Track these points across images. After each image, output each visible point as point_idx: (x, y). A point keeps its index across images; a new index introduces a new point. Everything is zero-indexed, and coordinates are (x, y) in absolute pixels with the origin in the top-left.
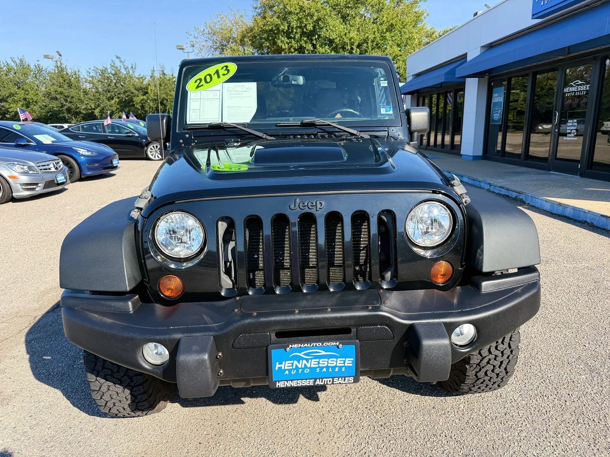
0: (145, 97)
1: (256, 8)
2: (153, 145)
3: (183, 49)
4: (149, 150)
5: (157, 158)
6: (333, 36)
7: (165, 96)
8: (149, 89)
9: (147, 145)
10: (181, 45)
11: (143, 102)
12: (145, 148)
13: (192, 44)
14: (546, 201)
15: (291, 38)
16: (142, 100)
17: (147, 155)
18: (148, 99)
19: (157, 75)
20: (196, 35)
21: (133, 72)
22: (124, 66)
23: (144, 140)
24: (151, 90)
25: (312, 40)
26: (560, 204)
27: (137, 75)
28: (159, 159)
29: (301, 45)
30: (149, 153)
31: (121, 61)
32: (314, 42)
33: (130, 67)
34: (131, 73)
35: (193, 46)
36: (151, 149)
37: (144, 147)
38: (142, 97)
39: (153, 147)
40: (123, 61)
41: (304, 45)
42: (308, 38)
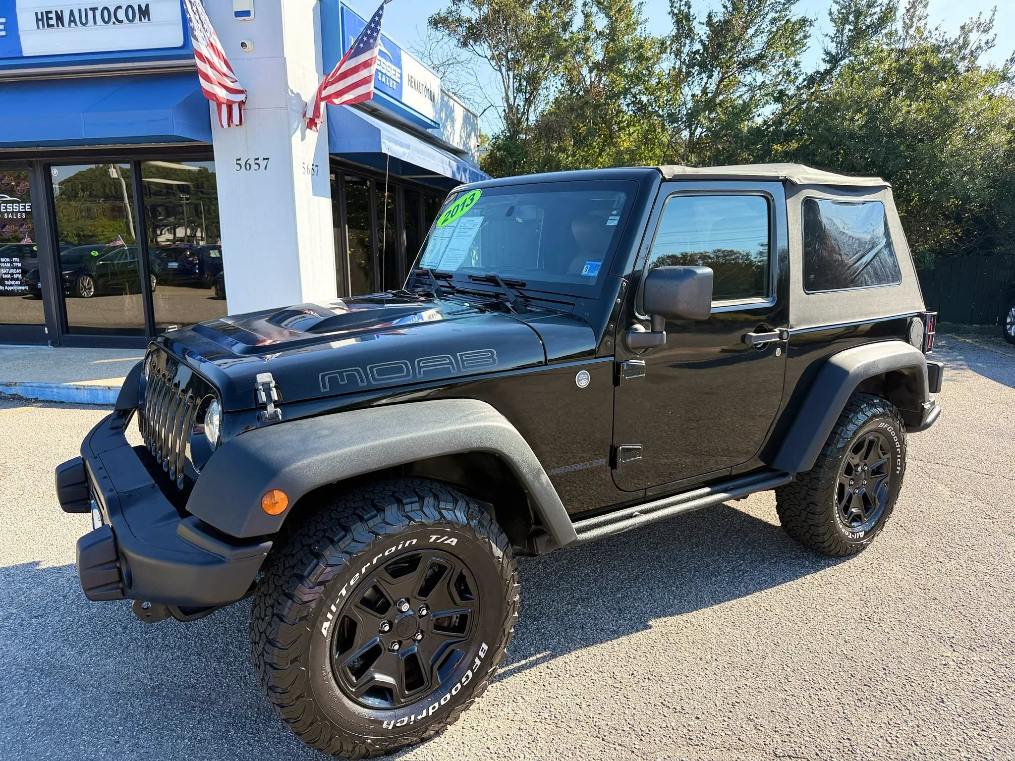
14: (77, 389)
26: (109, 388)
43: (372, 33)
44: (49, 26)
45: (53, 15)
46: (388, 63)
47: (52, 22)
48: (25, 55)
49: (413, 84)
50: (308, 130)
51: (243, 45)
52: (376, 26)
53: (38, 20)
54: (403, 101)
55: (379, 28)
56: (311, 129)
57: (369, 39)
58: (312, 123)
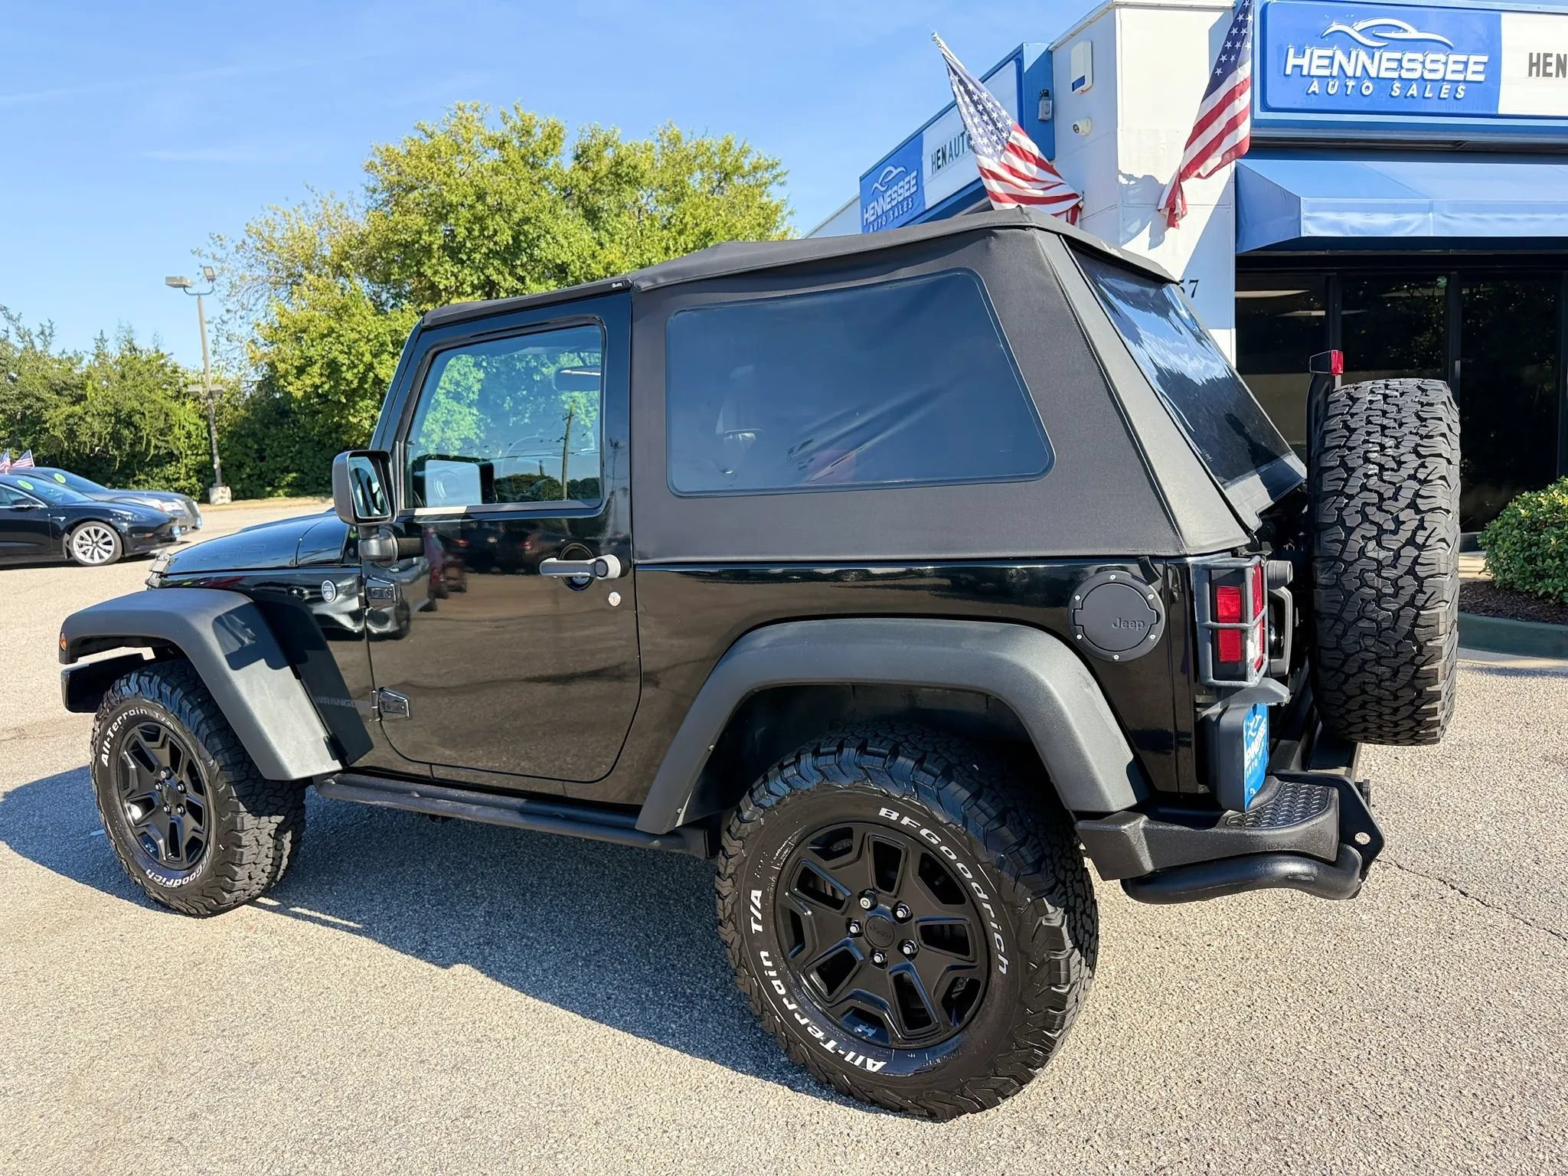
0: (78, 409)
1: (374, 191)
2: (86, 529)
3: (184, 287)
4: (76, 540)
5: (97, 560)
6: (565, 257)
7: (136, 405)
8: (89, 388)
9: (71, 529)
10: (178, 275)
11: (71, 421)
12: (66, 537)
13: (210, 273)
15: (462, 262)
16: (69, 416)
17: (69, 554)
18: (86, 413)
19: (113, 350)
20: (221, 254)
21: (46, 344)
22: (18, 329)
23: (62, 519)
24: (95, 389)
25: (514, 267)
27: (54, 351)
28: (103, 560)
29: (488, 277)
30: (76, 548)
31: (10, 318)
32: (520, 271)
33: (36, 330)
34: (39, 347)
35: (212, 279)
36: (82, 538)
37: (62, 536)
38: (67, 410)
39: (88, 533)
40: (15, 316)
41: (495, 277)
42: (504, 261)
43: (1234, 44)
44: (939, 167)
45: (940, 154)
46: (1431, 57)
47: (940, 162)
48: (927, 207)
49: (1552, 69)
50: (1171, 229)
51: (1076, 129)
52: (1239, 30)
53: (933, 163)
54: (1501, 111)
55: (1244, 31)
56: (1174, 226)
57: (1229, 57)
58: (1172, 218)
